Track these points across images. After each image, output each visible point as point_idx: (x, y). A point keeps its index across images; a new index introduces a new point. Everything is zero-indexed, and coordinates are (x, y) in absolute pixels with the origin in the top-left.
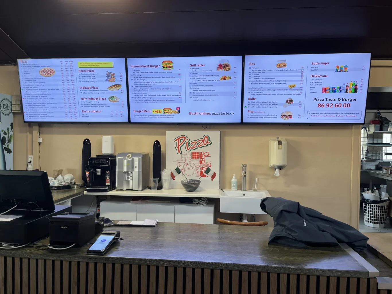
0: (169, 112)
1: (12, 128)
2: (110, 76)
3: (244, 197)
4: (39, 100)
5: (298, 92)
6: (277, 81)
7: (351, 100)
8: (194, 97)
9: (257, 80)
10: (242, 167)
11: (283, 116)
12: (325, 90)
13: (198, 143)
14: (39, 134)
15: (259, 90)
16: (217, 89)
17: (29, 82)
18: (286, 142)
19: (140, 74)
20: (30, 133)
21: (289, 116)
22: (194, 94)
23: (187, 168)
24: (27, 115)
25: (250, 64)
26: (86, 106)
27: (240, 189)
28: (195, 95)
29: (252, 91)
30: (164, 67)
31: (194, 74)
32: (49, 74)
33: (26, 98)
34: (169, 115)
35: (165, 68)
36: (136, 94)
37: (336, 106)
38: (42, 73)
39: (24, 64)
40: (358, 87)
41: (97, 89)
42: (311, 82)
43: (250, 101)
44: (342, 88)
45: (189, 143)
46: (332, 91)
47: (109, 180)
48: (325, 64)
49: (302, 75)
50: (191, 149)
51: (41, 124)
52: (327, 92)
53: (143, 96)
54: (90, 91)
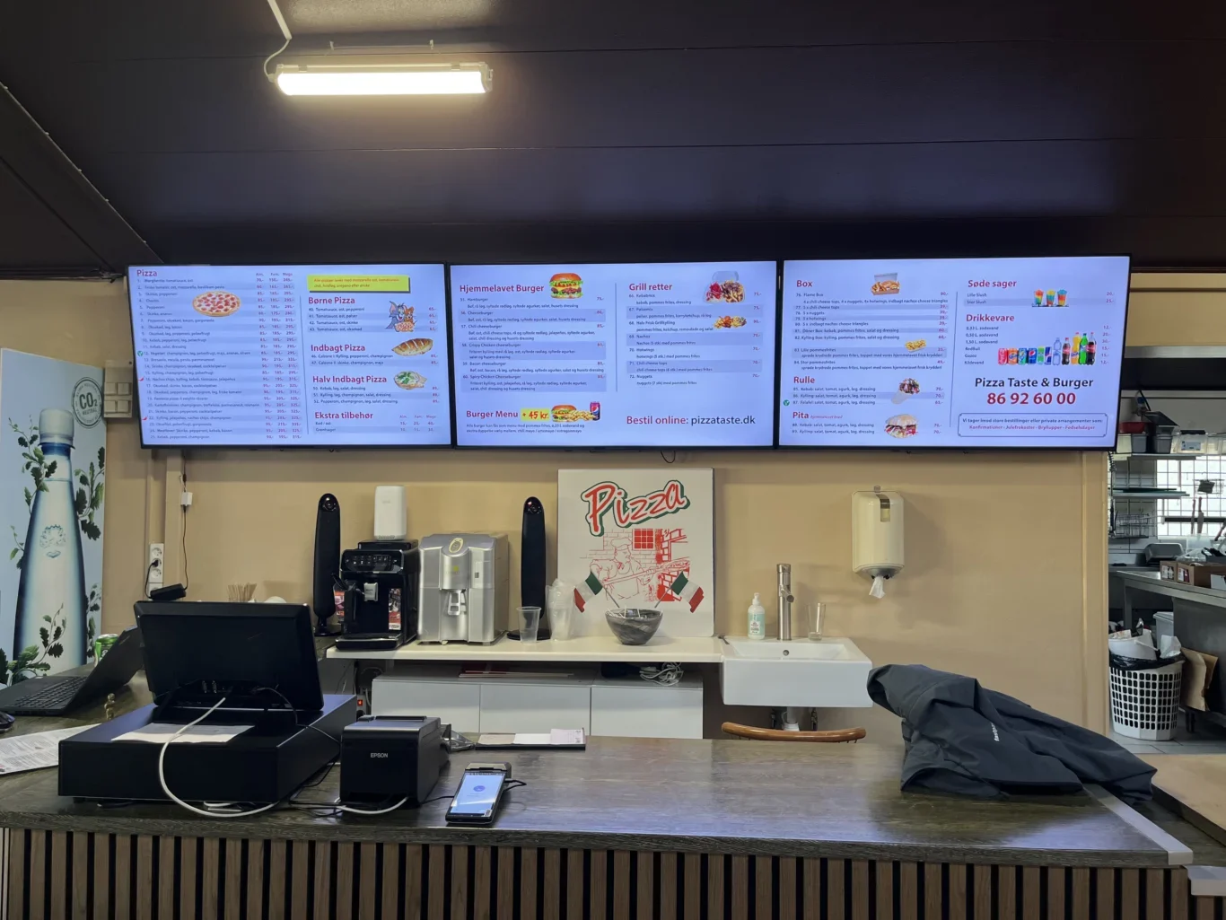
0: (570, 415)
1: (101, 465)
2: (400, 316)
3: (783, 659)
4: (189, 383)
5: (933, 361)
6: (874, 331)
7: (1078, 384)
8: (641, 374)
9: (819, 328)
10: (779, 573)
11: (891, 428)
12: (1006, 356)
13: (651, 505)
14: (185, 480)
15: (822, 356)
16: (707, 353)
17: (160, 331)
18: (901, 501)
19: (486, 310)
20: (155, 479)
21: (908, 426)
22: (641, 367)
23: (618, 576)
24: (152, 428)
25: (799, 284)
26: (329, 398)
27: (774, 636)
28: (644, 369)
29: (805, 360)
30: (555, 291)
31: (638, 312)
32: (222, 310)
33: (152, 376)
34: (568, 426)
35: (558, 295)
36: (473, 367)
37: (1038, 400)
38: (200, 306)
39: (146, 281)
40: (1096, 349)
41: (360, 353)
42: (967, 335)
43: (799, 385)
44: (1052, 352)
45: (625, 503)
46: (1024, 360)
47: (398, 615)
48: (1005, 285)
49: (943, 314)
50: (630, 520)
51: (188, 453)
52: (1013, 363)
53: (493, 373)
54: (342, 356)
